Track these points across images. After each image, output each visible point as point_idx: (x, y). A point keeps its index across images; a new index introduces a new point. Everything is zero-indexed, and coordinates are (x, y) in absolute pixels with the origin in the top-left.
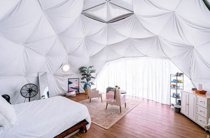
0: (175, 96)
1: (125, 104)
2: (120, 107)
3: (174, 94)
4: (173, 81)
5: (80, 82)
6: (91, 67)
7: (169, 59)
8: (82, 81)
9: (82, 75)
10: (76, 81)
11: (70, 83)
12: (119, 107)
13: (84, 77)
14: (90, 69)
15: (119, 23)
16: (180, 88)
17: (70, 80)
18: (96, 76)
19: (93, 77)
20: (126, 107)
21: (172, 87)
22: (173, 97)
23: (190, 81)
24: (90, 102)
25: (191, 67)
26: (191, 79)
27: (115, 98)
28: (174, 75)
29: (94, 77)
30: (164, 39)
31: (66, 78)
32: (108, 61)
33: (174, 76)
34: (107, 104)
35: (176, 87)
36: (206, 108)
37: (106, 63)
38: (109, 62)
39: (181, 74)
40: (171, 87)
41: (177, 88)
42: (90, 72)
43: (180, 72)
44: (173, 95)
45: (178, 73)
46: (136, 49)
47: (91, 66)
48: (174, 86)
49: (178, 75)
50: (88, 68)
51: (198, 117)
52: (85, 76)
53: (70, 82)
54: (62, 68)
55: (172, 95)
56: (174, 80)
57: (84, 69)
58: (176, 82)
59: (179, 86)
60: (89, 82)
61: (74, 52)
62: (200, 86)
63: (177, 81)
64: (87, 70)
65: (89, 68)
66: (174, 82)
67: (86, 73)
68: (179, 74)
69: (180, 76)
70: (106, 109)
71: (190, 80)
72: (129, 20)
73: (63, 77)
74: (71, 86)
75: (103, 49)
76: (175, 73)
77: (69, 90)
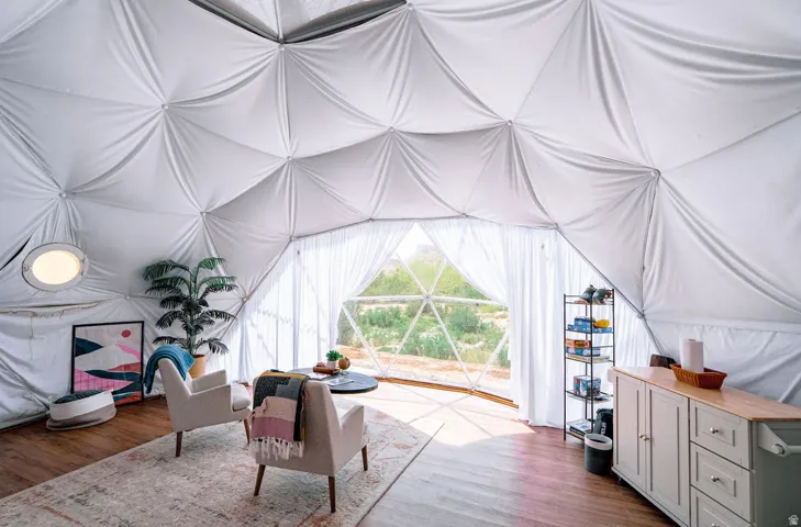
0: (584, 393)
1: (364, 450)
2: (332, 480)
3: (577, 381)
4: (576, 325)
5: (149, 336)
6: (210, 263)
7: (557, 228)
8: (161, 332)
9: (164, 303)
10: (126, 334)
11: (81, 347)
12: (324, 480)
13: (175, 315)
14: (205, 273)
15: (336, 47)
16: (603, 352)
17: (80, 334)
18: (240, 304)
19: (220, 314)
20: (366, 468)
21: (572, 350)
22: (576, 394)
23: (639, 322)
24: (178, 455)
25: (646, 265)
26: (643, 316)
27: (297, 438)
28: (577, 299)
29: (231, 312)
30: (536, 136)
31: (55, 321)
32: (299, 237)
33: (579, 303)
34: (262, 468)
35: (587, 352)
36: (747, 465)
37: (291, 245)
38: (302, 240)
39: (604, 295)
40: (566, 350)
41: (592, 355)
42: (205, 286)
43: (600, 285)
44: (577, 388)
45: (591, 291)
46: (419, 178)
47: (215, 256)
48: (579, 345)
49: (594, 297)
50: (192, 266)
51: (704, 509)
52: (180, 308)
53: (84, 341)
54: (25, 269)
55: (571, 387)
56: (577, 320)
57: (172, 273)
58: (589, 329)
59: (598, 348)
60: (198, 338)
61: (100, 185)
62: (696, 348)
63: (593, 326)
64: (187, 276)
65: (200, 266)
66: (579, 331)
67: (186, 292)
68: (595, 294)
69: (602, 303)
70: (256, 493)
71: (638, 319)
72: (384, 30)
73: (35, 315)
74: (86, 362)
75: (272, 175)
76: (582, 291)
77: (77, 388)
